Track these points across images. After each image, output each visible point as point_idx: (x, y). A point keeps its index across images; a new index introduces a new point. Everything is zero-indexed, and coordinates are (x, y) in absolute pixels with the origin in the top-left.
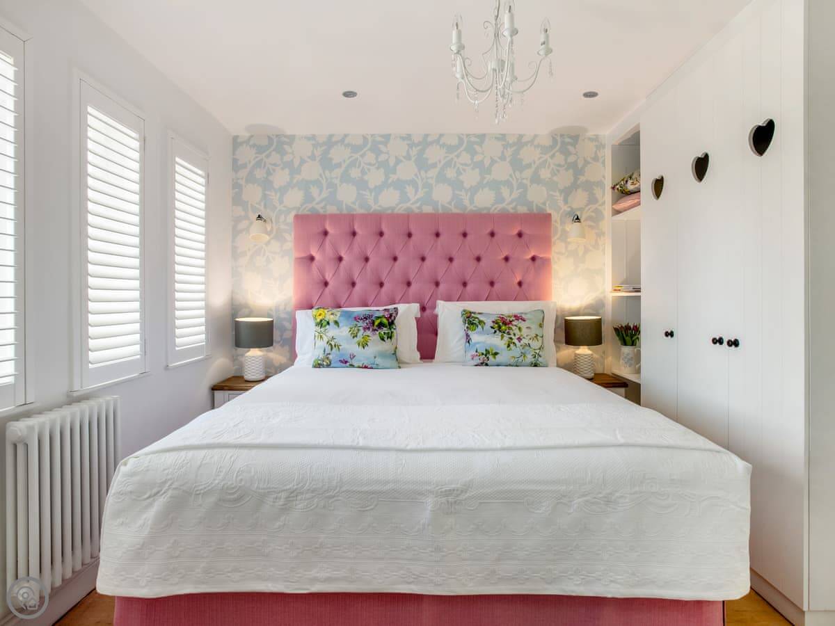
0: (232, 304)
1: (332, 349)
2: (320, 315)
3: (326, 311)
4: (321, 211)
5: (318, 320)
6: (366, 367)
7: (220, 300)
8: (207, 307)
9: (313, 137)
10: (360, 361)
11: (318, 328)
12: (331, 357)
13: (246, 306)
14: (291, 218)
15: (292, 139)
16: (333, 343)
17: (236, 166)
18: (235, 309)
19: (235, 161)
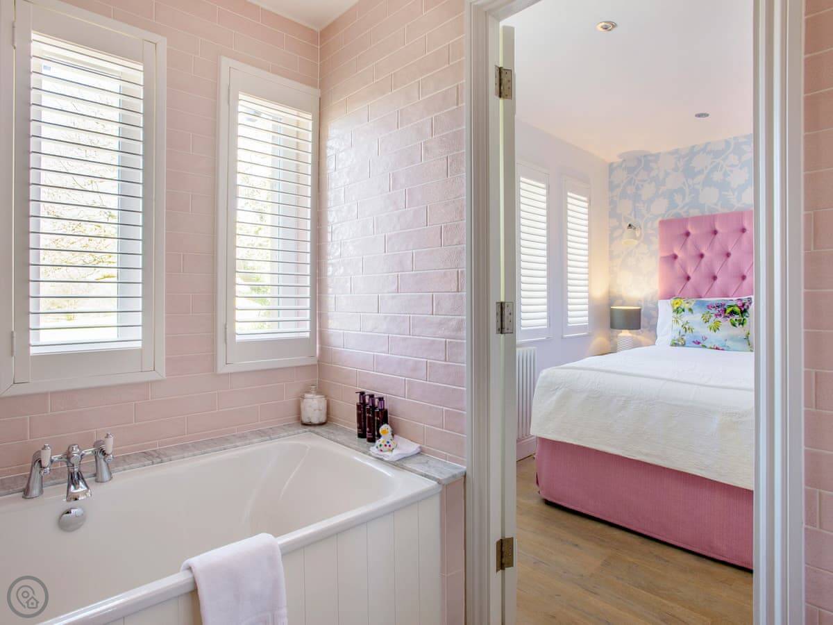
0: (609, 296)
1: (686, 331)
2: (677, 304)
3: (682, 300)
4: (684, 215)
5: (675, 308)
6: (717, 349)
7: (599, 292)
8: (590, 298)
9: (676, 152)
10: (711, 343)
11: (675, 314)
12: (685, 338)
13: (621, 297)
14: (656, 224)
15: (657, 156)
16: (687, 327)
17: (612, 187)
18: (611, 299)
19: (611, 183)
